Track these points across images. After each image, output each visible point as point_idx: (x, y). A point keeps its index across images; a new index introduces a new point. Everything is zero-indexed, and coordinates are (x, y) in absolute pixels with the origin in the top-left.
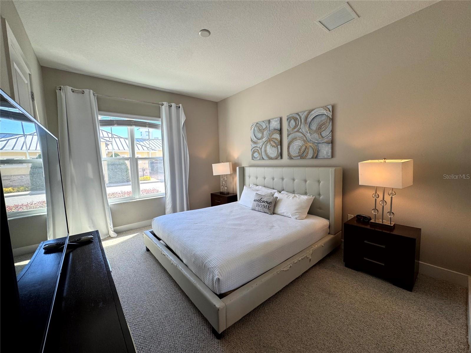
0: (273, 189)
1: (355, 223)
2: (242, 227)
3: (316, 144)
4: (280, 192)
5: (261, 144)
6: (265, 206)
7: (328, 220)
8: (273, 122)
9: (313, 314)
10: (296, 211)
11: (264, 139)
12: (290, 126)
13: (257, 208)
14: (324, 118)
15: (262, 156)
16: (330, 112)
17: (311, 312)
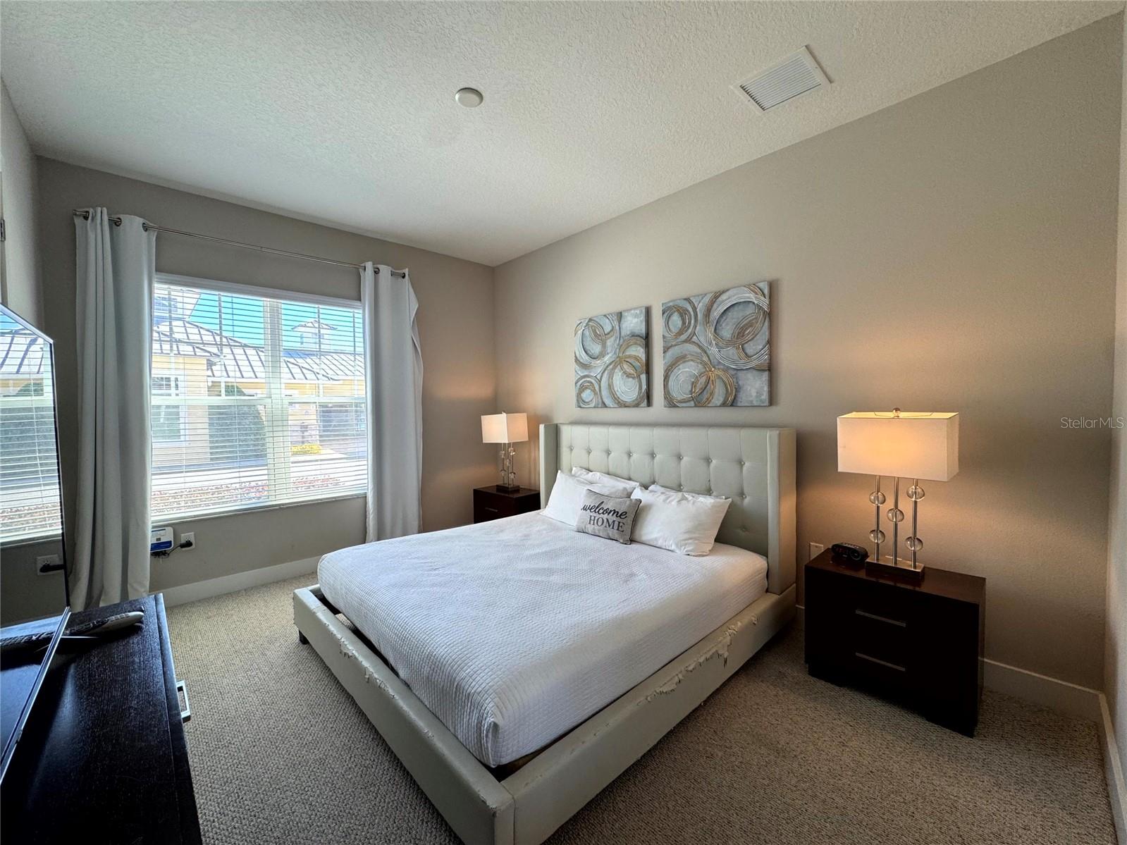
0: (630, 479)
1: (830, 566)
2: (555, 578)
3: (733, 372)
4: (646, 488)
5: (599, 370)
6: (611, 521)
7: (765, 558)
8: (629, 318)
9: (741, 808)
10: (687, 536)
11: (607, 359)
12: (668, 327)
13: (590, 528)
14: (750, 310)
15: (602, 399)
16: (765, 297)
17: (735, 804)
